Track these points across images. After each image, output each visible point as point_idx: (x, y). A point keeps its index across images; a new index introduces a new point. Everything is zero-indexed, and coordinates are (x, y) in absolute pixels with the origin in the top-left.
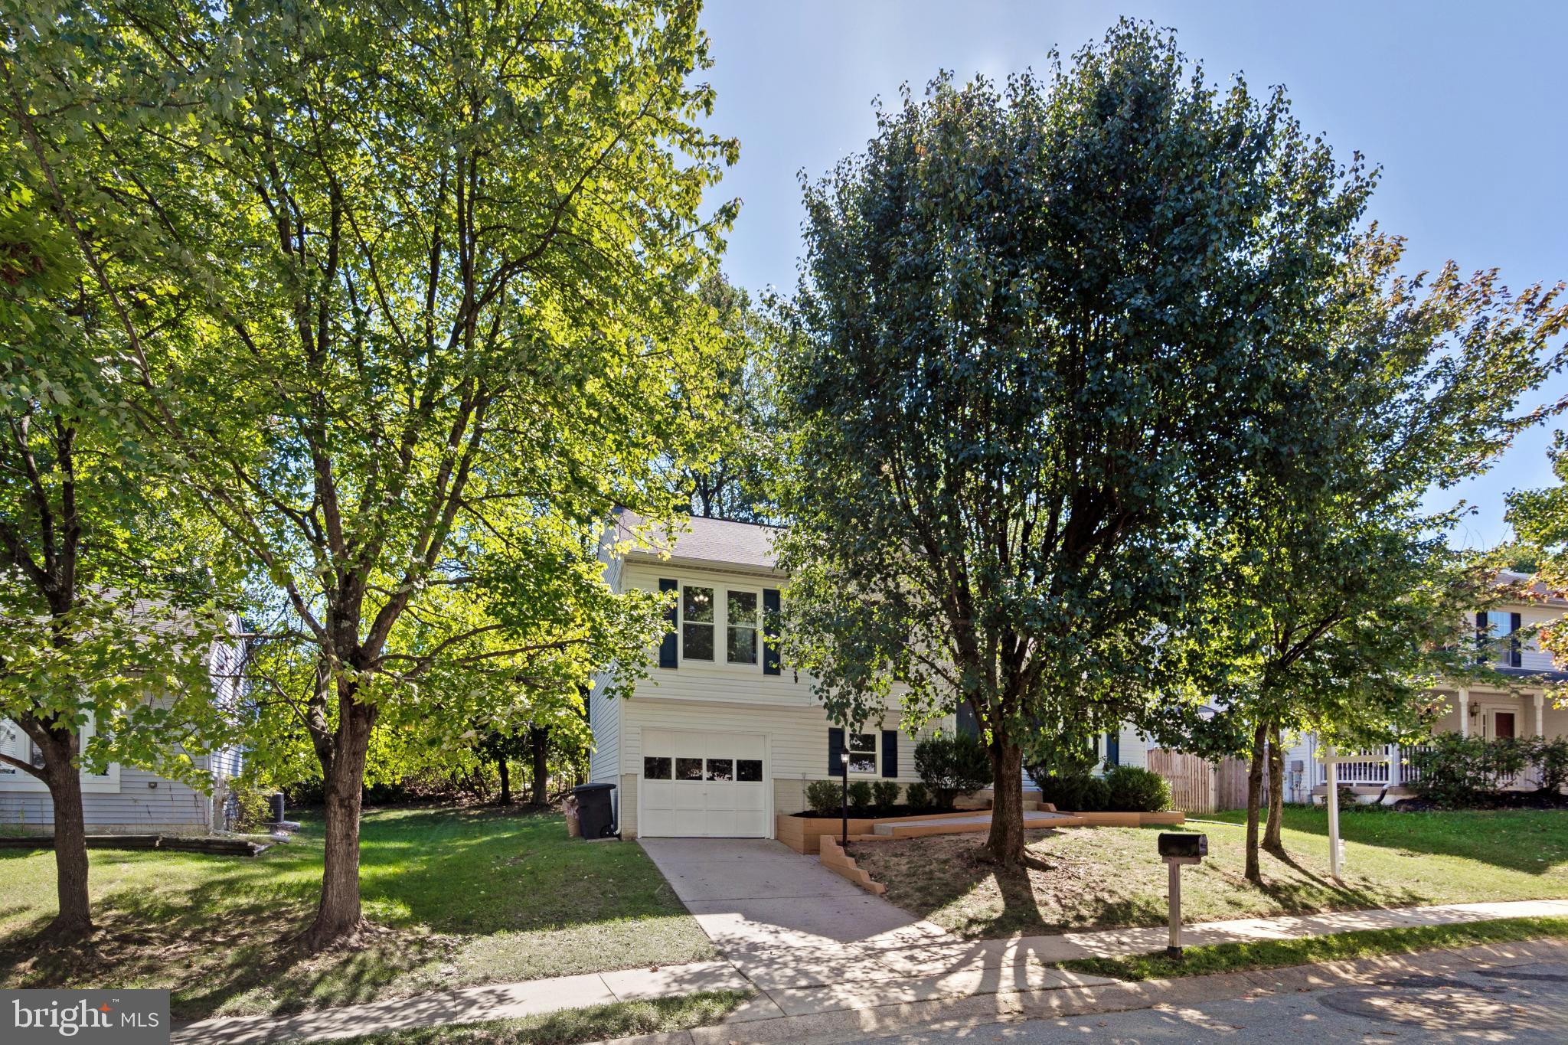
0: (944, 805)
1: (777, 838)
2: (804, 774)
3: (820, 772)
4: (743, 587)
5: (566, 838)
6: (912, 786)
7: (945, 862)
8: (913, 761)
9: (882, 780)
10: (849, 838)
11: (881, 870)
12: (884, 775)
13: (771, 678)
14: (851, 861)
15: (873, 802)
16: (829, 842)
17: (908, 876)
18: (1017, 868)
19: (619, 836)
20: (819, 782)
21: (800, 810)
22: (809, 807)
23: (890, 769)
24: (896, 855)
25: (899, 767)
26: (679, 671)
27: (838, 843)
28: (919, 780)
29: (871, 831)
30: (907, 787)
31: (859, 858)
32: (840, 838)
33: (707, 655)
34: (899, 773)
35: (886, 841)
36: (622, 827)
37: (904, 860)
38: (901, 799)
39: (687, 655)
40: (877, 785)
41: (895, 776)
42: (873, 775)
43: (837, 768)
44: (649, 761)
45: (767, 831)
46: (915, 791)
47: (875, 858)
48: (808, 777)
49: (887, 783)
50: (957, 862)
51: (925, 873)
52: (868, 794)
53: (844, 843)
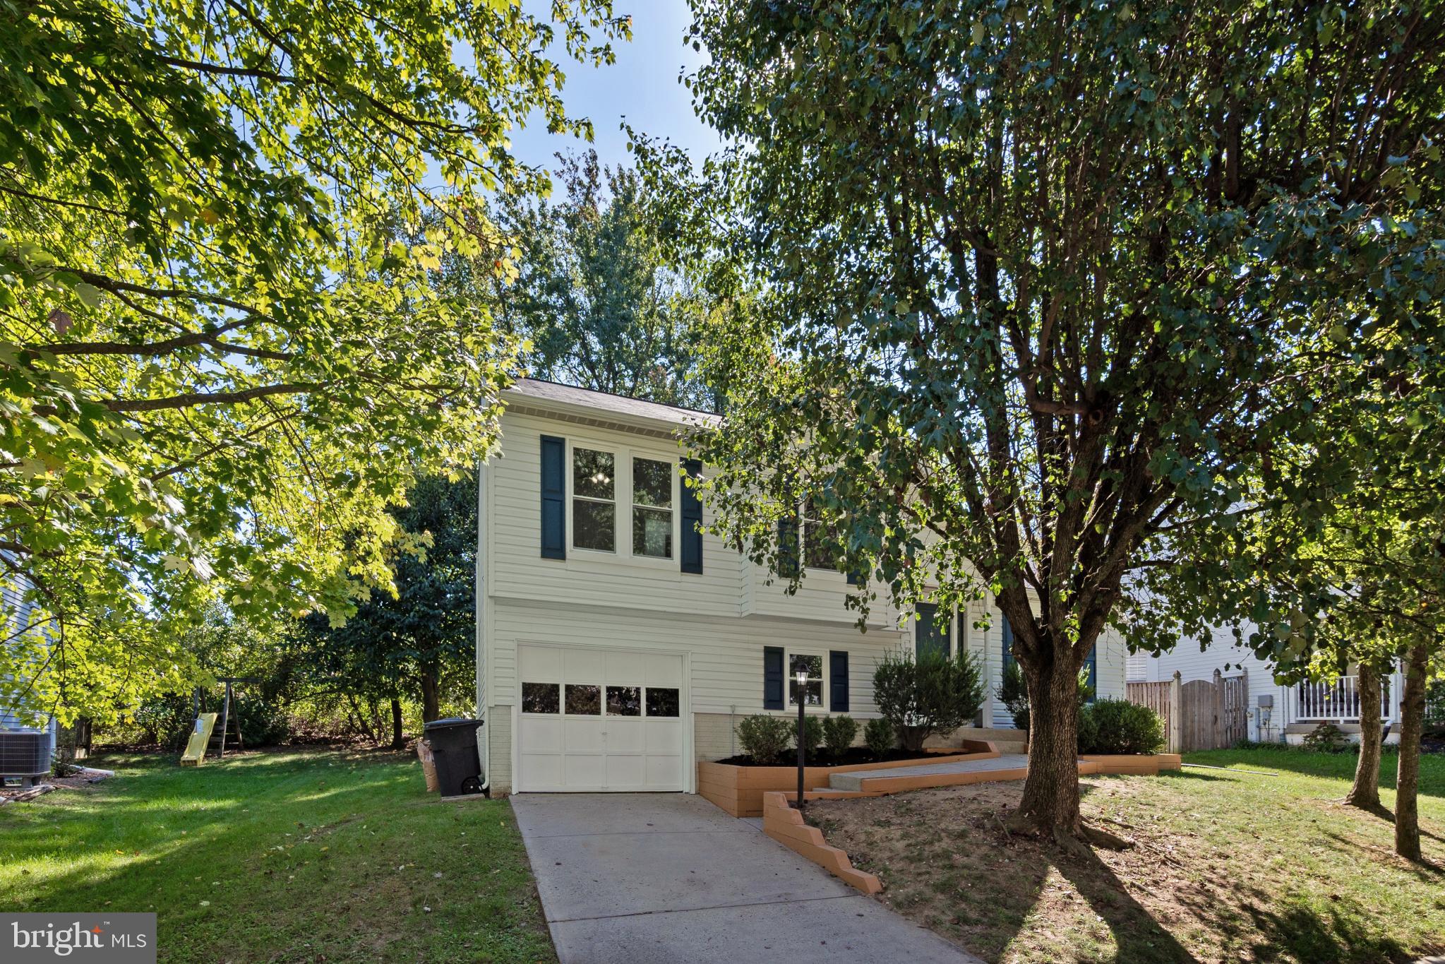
0: (910, 748)
1: (699, 793)
2: (733, 707)
3: (754, 705)
4: (654, 452)
5: (421, 793)
6: (872, 723)
7: (962, 835)
8: (872, 691)
9: (835, 715)
10: (807, 795)
11: (863, 848)
12: (833, 709)
13: (691, 578)
14: (815, 832)
15: (823, 744)
16: (777, 801)
17: (911, 860)
18: (1077, 846)
19: (487, 791)
20: (755, 717)
21: (728, 755)
22: (740, 750)
23: (840, 701)
24: (879, 823)
25: (851, 699)
26: (567, 564)
27: (792, 805)
28: (879, 716)
29: (826, 783)
30: (865, 724)
31: (827, 828)
32: (794, 795)
33: (607, 543)
34: (851, 706)
35: (856, 800)
36: (490, 779)
37: (896, 832)
38: (859, 741)
39: (578, 543)
40: (828, 721)
41: (847, 710)
42: (820, 710)
43: (773, 700)
44: (528, 689)
45: (686, 782)
46: (875, 731)
47: (850, 828)
48: (739, 711)
49: (841, 719)
50: (977, 835)
51: (936, 856)
52: (818, 733)
53: (800, 804)
